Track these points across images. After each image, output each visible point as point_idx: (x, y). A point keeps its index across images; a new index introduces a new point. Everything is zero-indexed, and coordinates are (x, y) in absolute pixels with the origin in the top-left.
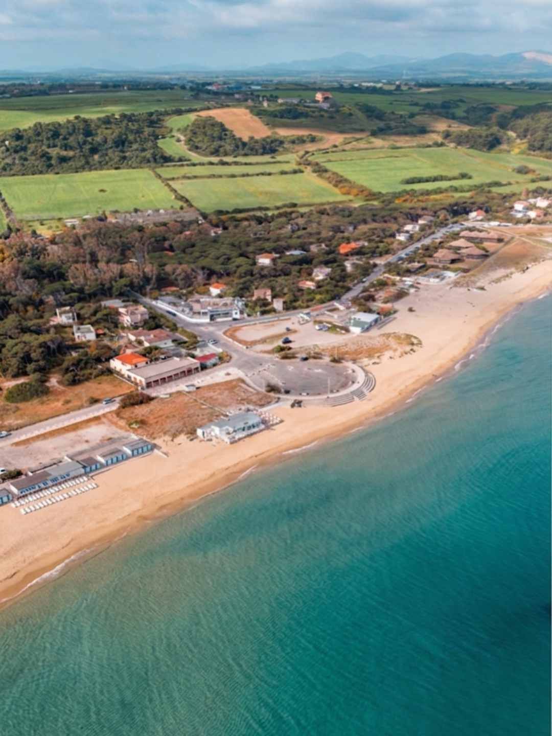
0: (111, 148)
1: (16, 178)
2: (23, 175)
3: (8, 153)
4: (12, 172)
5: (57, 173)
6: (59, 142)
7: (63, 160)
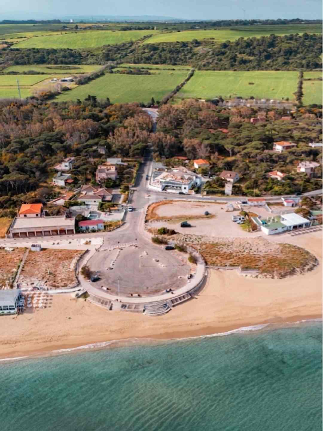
0: (282, 56)
1: (209, 71)
2: (214, 70)
3: (213, 56)
4: (208, 68)
5: (235, 70)
6: (248, 50)
7: (244, 62)
